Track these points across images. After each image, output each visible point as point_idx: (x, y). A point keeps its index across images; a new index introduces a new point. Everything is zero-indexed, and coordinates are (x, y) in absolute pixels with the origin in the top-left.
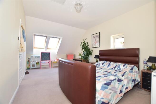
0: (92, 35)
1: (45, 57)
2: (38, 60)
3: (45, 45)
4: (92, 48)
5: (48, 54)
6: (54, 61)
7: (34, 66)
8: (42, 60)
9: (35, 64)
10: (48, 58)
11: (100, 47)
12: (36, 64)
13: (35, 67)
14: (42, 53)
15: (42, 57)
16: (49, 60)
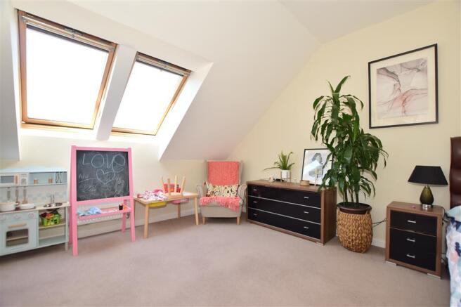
0: (370, 63)
1: (102, 177)
2: (52, 197)
3: (98, 106)
4: (370, 128)
5: (118, 160)
6: (152, 199)
7: (26, 241)
8: (78, 199)
9: (32, 225)
10: (120, 181)
11: (437, 122)
12: (41, 224)
13: (33, 244)
14: (80, 154)
15: (79, 181)
16: (126, 191)
